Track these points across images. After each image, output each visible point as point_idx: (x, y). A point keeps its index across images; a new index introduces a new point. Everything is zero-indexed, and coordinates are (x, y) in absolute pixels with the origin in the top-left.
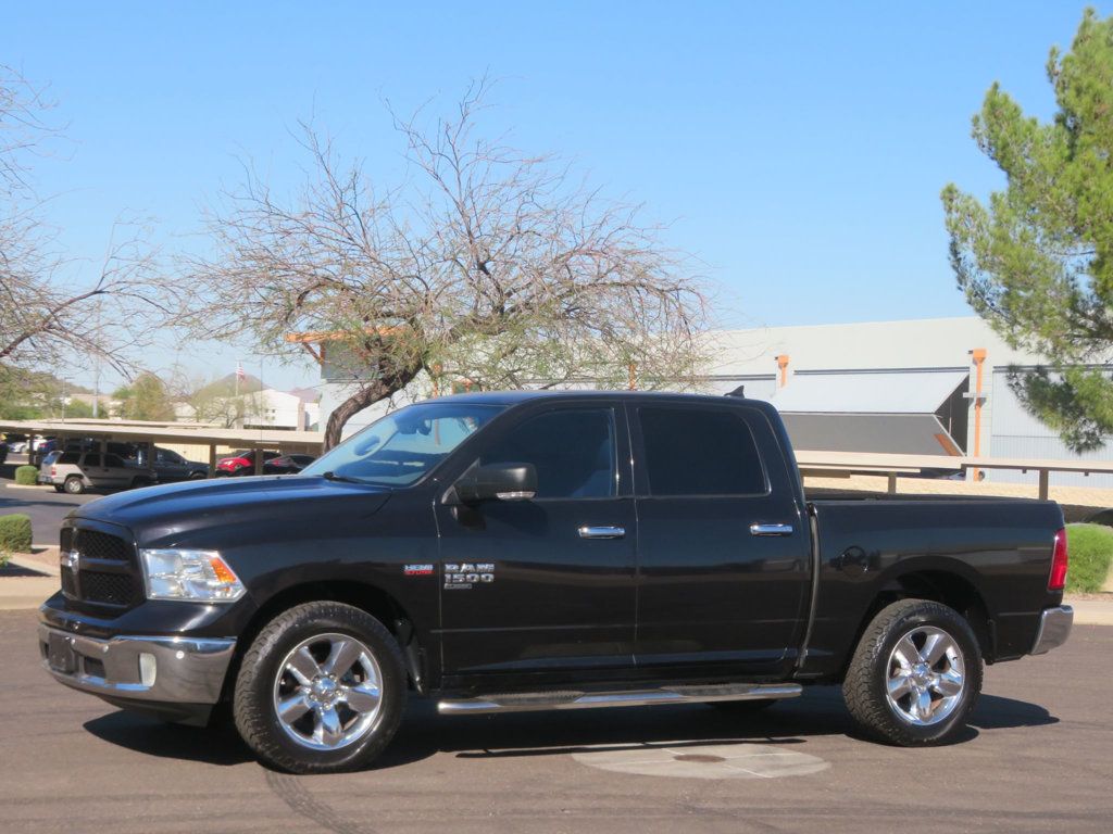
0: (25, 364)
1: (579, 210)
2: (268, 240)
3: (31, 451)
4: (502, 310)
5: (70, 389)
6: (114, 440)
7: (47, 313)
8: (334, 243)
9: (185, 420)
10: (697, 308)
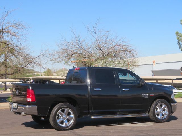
0: (28, 68)
1: (115, 39)
2: (66, 47)
3: (30, 82)
4: (104, 56)
5: (36, 72)
6: (44, 80)
7: (32, 60)
8: (76, 47)
9: (55, 76)
10: (135, 54)
